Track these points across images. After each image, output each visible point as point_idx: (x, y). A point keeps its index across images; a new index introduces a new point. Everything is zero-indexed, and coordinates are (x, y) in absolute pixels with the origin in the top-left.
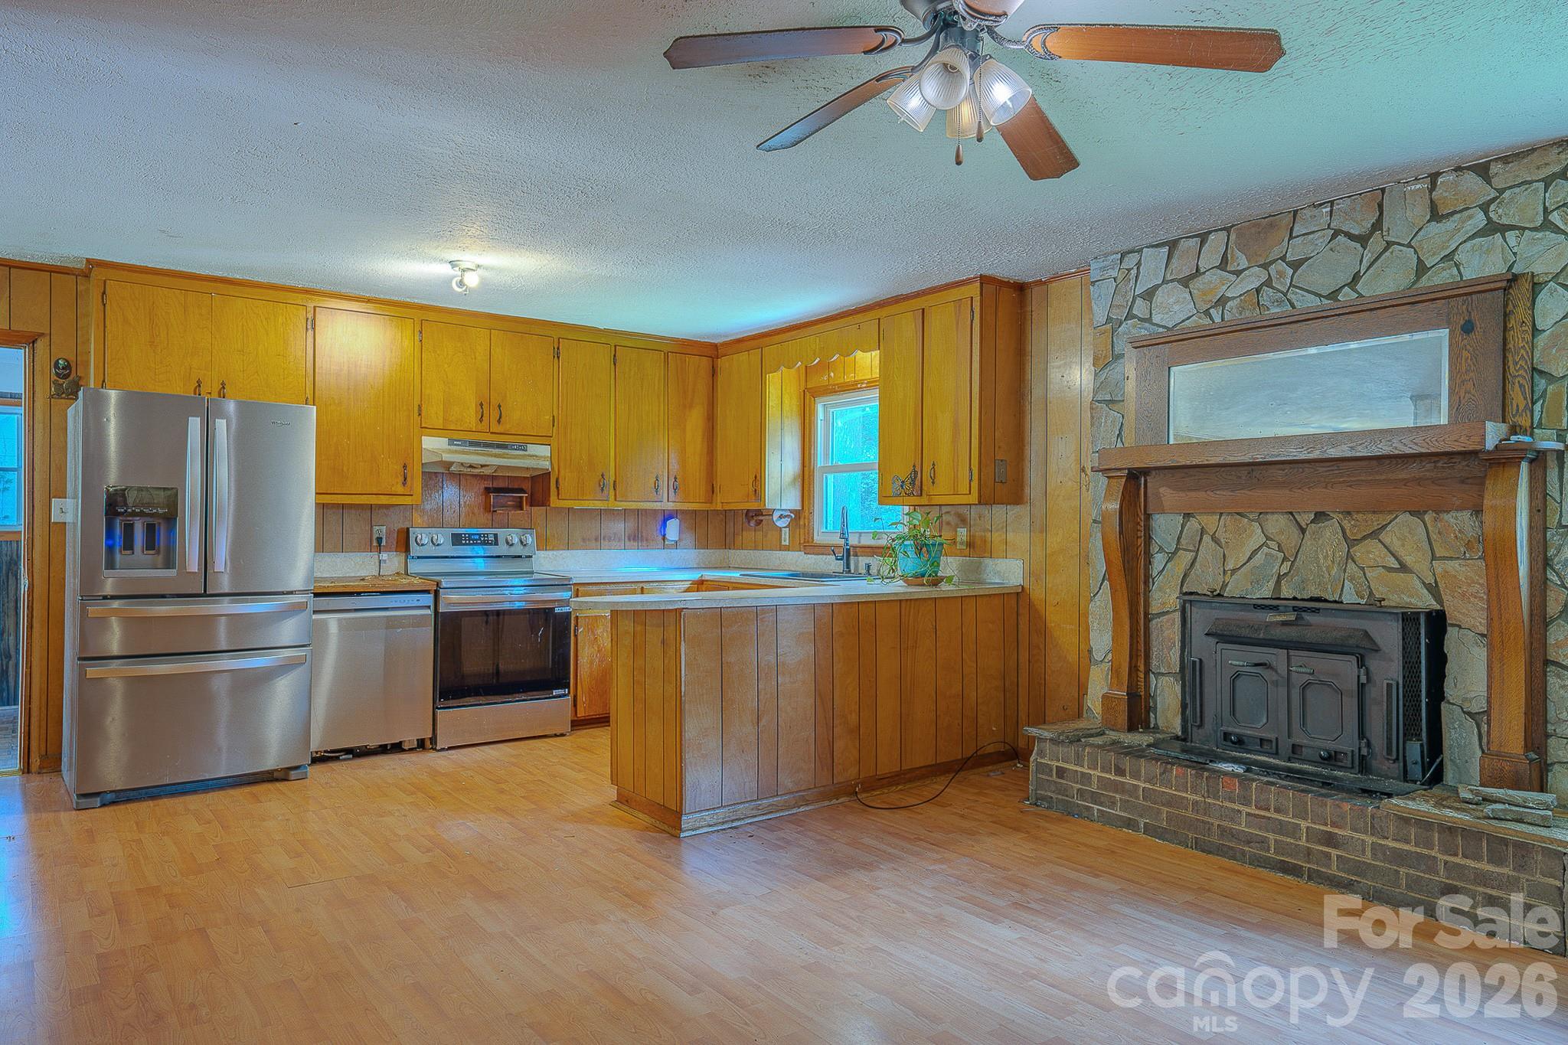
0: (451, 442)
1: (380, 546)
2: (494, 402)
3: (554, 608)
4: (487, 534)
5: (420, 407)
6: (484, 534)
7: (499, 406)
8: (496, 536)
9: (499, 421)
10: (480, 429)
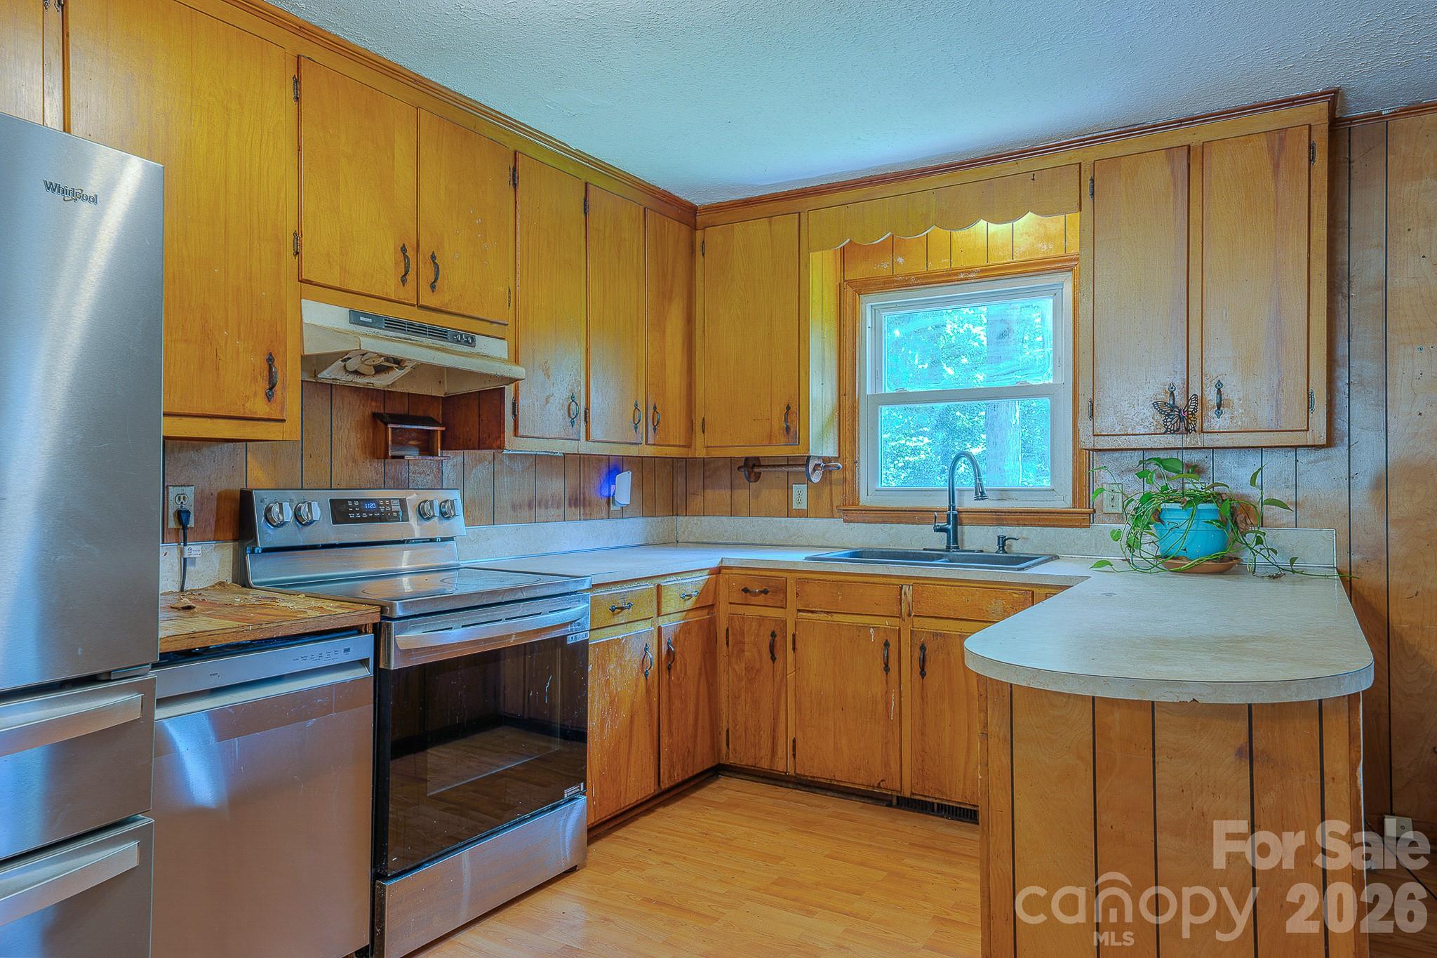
0: (355, 317)
1: (185, 528)
2: (426, 249)
3: (564, 638)
4: (389, 499)
5: (297, 237)
6: (384, 500)
7: (433, 257)
8: (403, 502)
9: (433, 287)
10: (402, 297)
